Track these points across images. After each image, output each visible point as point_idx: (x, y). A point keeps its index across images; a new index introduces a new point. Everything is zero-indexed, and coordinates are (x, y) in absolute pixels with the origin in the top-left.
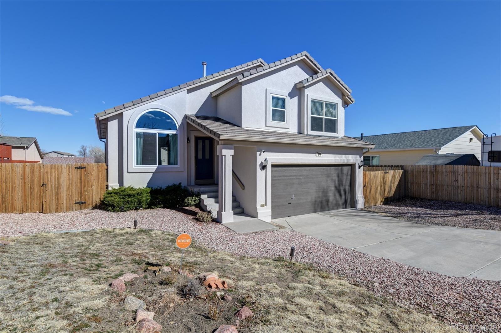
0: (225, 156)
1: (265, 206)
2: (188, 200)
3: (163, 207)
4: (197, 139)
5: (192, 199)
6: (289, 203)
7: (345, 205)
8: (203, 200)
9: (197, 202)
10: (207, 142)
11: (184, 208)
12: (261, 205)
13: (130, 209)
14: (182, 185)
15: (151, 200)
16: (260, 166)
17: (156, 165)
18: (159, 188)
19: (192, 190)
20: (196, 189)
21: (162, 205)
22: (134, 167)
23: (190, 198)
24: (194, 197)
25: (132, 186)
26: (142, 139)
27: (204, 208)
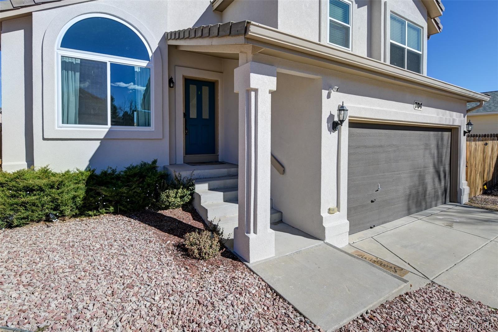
0: (256, 91)
1: (338, 213)
2: (168, 197)
3: (115, 213)
4: (188, 82)
5: (177, 193)
6: (372, 202)
7: (444, 198)
8: (200, 196)
9: (187, 199)
10: (205, 90)
11: (159, 212)
12: (329, 209)
13: (32, 221)
14: (158, 164)
15: (85, 199)
16: (328, 123)
17: (107, 124)
18: (110, 171)
19: (177, 174)
20: (185, 174)
21: (112, 208)
22: (57, 128)
23: (172, 193)
24: (180, 191)
25: (48, 168)
26: (78, 74)
27: (201, 213)
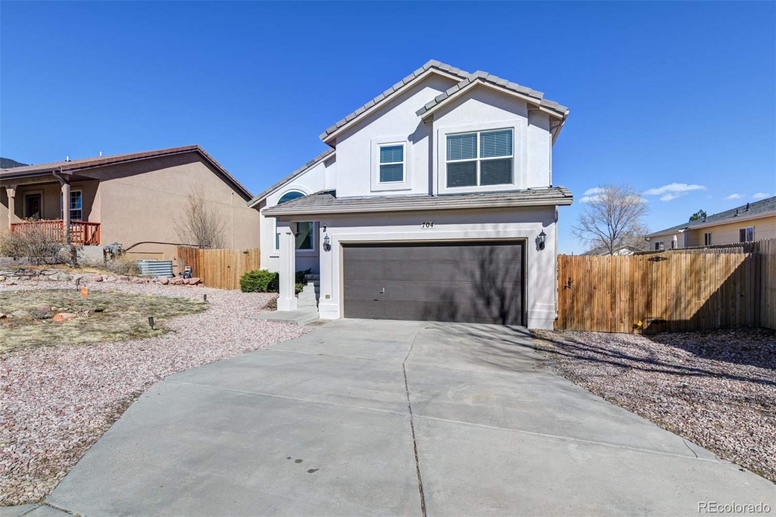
1: (331, 298)
6: (375, 300)
7: (503, 318)
12: (326, 296)
16: (324, 246)
22: (274, 252)
